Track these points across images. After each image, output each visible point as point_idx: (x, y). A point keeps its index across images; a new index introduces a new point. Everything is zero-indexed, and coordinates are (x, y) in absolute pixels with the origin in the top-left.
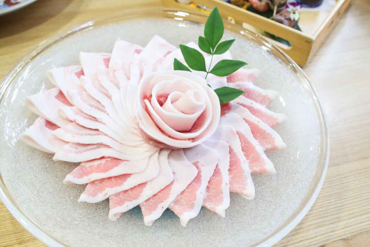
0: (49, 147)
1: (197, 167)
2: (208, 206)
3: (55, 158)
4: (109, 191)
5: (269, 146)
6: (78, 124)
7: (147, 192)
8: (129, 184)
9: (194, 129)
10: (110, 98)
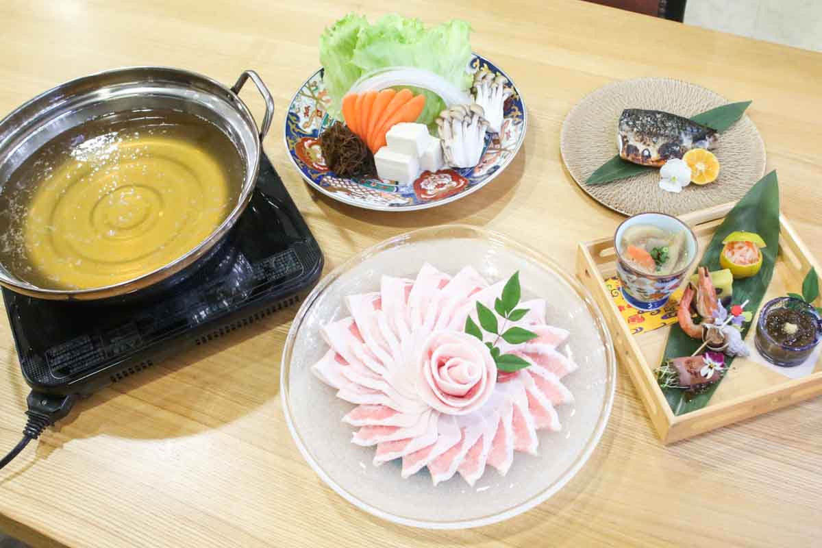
0: (334, 382)
1: (463, 434)
2: (461, 472)
3: (338, 395)
4: (379, 438)
5: (543, 425)
6: (364, 365)
7: (410, 448)
8: (396, 436)
9: (468, 397)
10: (400, 341)
